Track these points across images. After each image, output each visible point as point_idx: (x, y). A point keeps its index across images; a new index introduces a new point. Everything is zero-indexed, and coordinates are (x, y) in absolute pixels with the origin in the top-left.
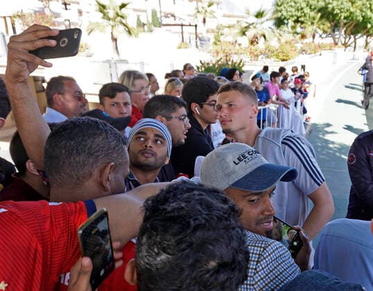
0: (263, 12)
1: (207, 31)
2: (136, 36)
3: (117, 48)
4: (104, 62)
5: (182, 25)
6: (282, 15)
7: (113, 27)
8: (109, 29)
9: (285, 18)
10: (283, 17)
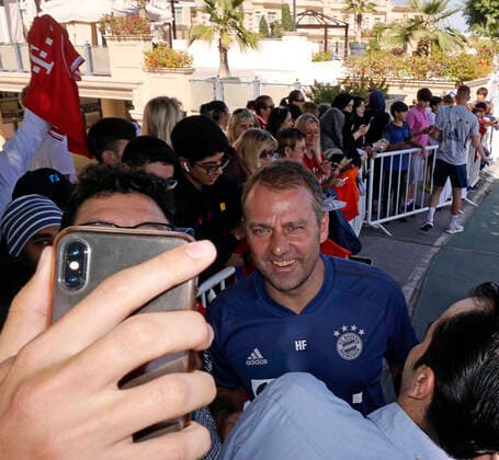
0: (438, 5)
1: (363, 35)
2: (254, 45)
3: (226, 61)
4: (207, 81)
5: (326, 27)
6: (482, 6)
7: (222, 31)
8: (217, 36)
9: (487, 11)
10: (483, 10)
